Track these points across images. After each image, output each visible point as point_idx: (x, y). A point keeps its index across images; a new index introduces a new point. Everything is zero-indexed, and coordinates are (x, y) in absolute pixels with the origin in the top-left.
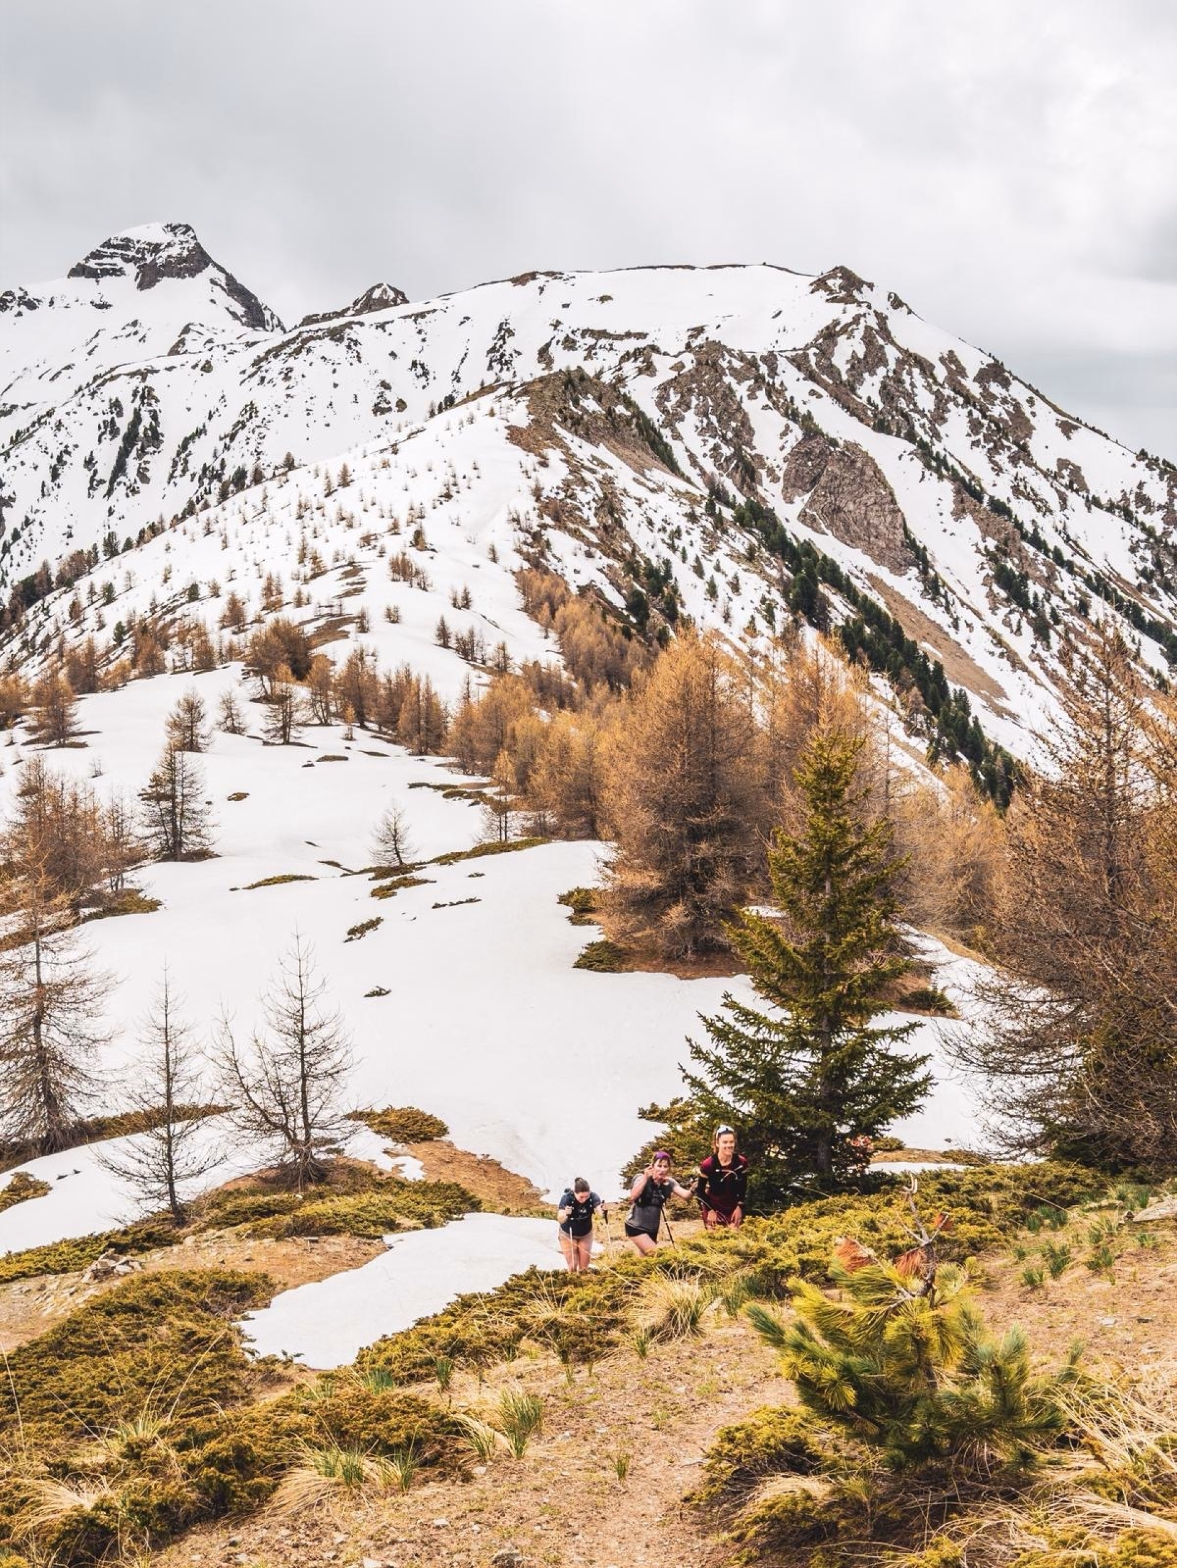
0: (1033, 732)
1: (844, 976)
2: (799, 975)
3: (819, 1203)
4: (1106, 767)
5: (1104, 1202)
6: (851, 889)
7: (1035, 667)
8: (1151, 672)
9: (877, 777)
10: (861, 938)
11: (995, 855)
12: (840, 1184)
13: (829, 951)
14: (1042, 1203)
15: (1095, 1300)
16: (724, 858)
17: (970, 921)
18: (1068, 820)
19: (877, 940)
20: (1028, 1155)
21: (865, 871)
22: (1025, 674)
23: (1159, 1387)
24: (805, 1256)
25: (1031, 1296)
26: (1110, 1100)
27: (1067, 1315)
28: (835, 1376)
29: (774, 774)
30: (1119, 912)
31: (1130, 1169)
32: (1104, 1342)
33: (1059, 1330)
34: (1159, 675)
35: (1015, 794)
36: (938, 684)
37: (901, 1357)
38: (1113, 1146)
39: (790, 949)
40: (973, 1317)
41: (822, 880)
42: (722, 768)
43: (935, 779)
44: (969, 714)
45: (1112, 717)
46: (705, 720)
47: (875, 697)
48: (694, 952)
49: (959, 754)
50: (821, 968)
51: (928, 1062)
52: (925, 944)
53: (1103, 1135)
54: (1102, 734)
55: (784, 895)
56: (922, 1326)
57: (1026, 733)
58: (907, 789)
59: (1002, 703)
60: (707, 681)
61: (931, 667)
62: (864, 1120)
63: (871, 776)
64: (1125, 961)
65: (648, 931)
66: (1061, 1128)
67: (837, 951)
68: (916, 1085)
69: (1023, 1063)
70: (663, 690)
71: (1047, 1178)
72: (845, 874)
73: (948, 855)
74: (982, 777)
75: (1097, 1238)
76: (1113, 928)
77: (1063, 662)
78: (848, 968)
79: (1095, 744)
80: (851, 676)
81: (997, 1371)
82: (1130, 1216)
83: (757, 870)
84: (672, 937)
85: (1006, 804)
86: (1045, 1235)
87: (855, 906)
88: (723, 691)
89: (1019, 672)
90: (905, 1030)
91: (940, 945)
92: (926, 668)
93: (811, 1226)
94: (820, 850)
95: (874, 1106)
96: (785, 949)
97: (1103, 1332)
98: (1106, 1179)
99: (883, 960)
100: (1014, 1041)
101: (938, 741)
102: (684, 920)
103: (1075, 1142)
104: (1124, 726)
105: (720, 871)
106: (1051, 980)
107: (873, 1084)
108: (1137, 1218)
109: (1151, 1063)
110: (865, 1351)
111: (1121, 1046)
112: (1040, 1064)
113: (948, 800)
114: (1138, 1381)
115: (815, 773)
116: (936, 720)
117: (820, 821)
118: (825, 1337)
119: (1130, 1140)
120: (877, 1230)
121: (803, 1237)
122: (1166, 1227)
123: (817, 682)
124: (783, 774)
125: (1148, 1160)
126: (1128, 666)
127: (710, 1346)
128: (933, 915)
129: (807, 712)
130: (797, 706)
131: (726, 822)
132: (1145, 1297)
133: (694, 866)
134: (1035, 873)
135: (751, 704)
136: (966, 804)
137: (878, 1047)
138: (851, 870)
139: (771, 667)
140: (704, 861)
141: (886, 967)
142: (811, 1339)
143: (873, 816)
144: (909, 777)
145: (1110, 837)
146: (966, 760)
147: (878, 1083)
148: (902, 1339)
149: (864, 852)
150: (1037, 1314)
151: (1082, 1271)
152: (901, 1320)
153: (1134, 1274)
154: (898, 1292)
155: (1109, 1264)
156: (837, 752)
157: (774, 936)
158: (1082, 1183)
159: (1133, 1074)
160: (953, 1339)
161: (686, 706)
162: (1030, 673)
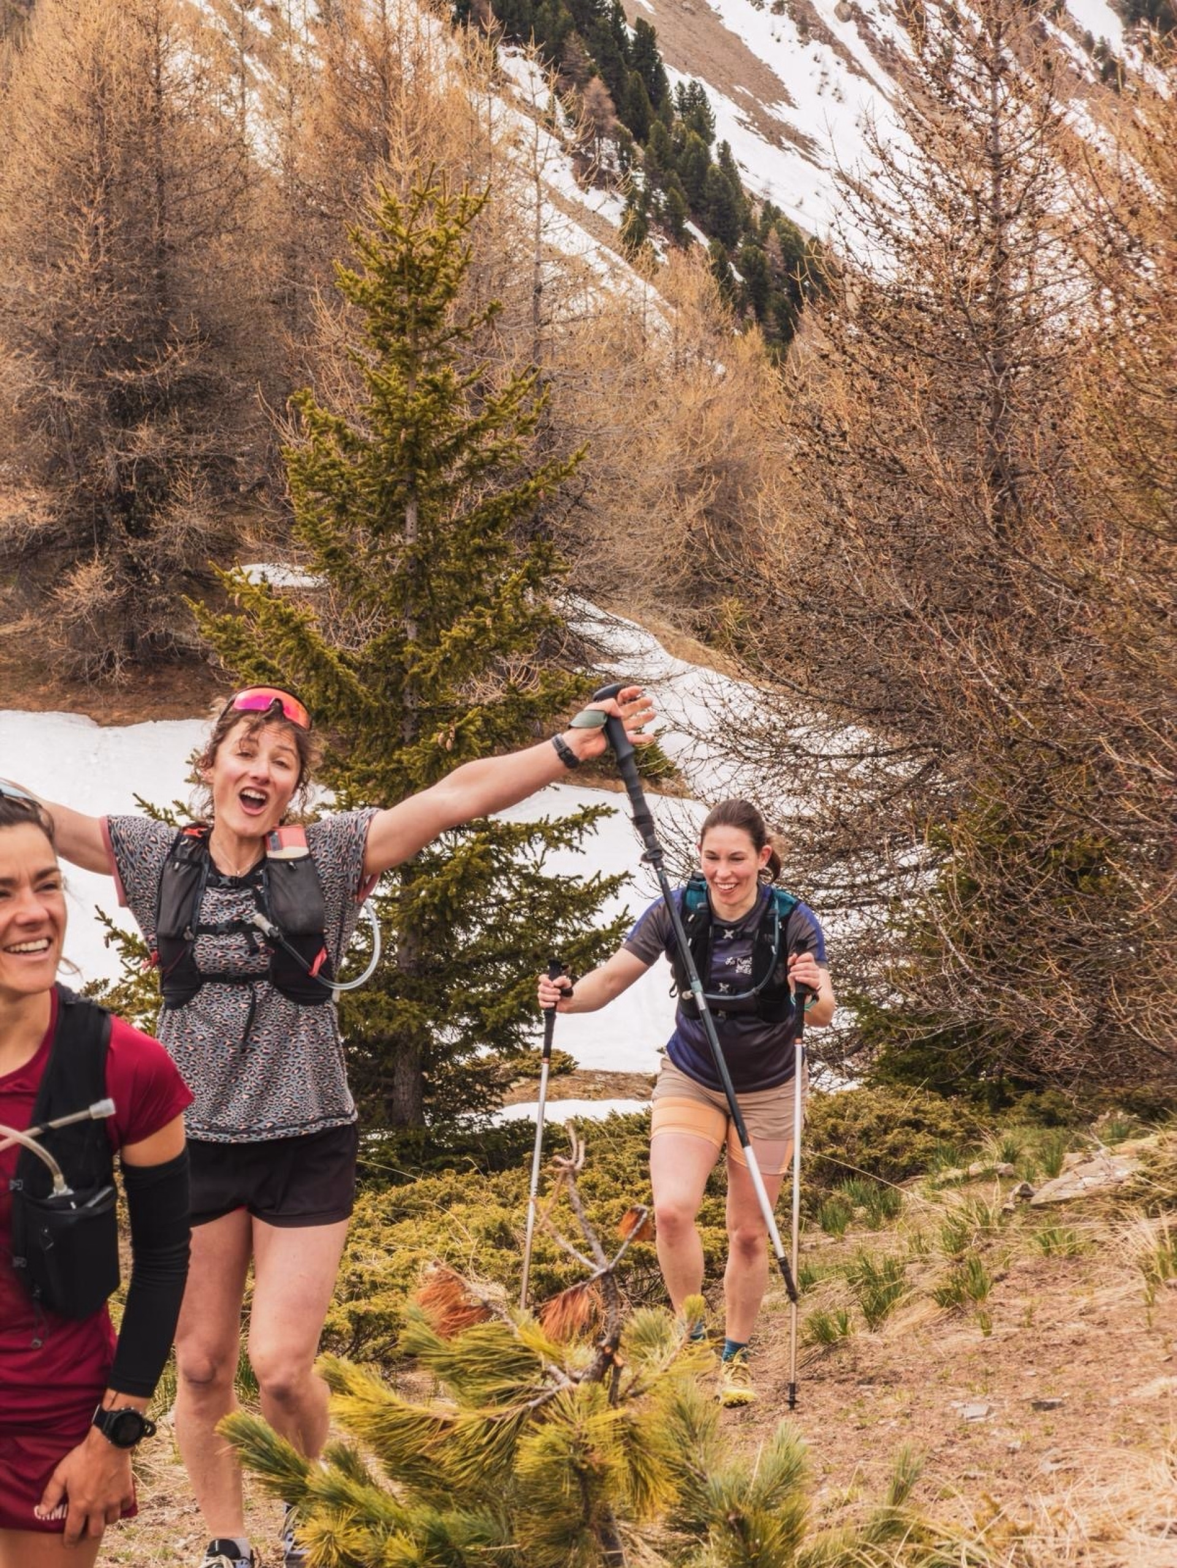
0: (841, 175)
1: (446, 712)
2: (352, 712)
3: (395, 1192)
4: (989, 253)
5: (975, 1168)
6: (458, 523)
7: (847, 33)
8: (1088, 43)
9: (514, 280)
10: (481, 630)
11: (764, 447)
12: (441, 1150)
13: (415, 658)
14: (851, 1173)
15: (951, 1367)
16: (189, 460)
17: (713, 588)
18: (912, 368)
19: (516, 632)
20: (827, 1075)
21: (491, 485)
22: (828, 48)
23: (1068, 1540)
24: (362, 1306)
25: (826, 1366)
26: (991, 956)
27: (894, 1402)
28: (413, 1553)
29: (294, 272)
30: (1012, 563)
31: (1028, 1097)
32: (966, 1453)
33: (879, 1432)
34: (1103, 52)
35: (806, 315)
36: (645, 70)
37: (551, 1508)
38: (995, 1051)
39: (332, 655)
40: (698, 1416)
41: (399, 506)
42: (181, 260)
43: (639, 282)
44: (709, 137)
45: (1003, 143)
46: (141, 150)
47: (510, 100)
48: (128, 666)
49: (689, 226)
50: (398, 695)
51: (623, 890)
52: (621, 639)
53: (976, 1030)
54: (983, 179)
55: (317, 540)
56: (591, 1441)
57: (826, 178)
58: (579, 305)
59: (782, 113)
60: (145, 63)
61: (630, 33)
62: (491, 1015)
63: (503, 277)
64: (1024, 665)
65: (26, 623)
66: (892, 1017)
67: (434, 658)
68: (597, 938)
69: (818, 886)
70: (46, 84)
71: (863, 1123)
72: (447, 493)
73: (667, 446)
74: (738, 277)
75: (958, 1242)
76: (1001, 598)
77: (905, 23)
78: (453, 694)
79: (969, 203)
80: (457, 52)
81: (740, 1527)
82: (1026, 1194)
83: (260, 485)
84: (77, 632)
85: (787, 336)
86: (857, 1238)
87: (469, 561)
88: (180, 86)
89: (815, 46)
90: (575, 824)
91: (649, 641)
92: (621, 37)
93: (376, 1241)
94: (392, 441)
95: (511, 985)
96: (321, 655)
97: (965, 1431)
98: (981, 1119)
99: (529, 674)
100: (799, 840)
101: (646, 198)
102: (103, 595)
103: (919, 1045)
104: (1028, 164)
105: (180, 486)
106: (876, 710)
107: (509, 938)
108: (1039, 1198)
109: (1073, 877)
110: (474, 1498)
111: (1015, 842)
112: (852, 886)
113: (667, 328)
114: (1026, 1532)
115: (381, 270)
116: (640, 152)
117: (393, 378)
118: (393, 1474)
119: (1029, 1038)
120: (512, 1244)
121: (359, 1267)
122: (1096, 1212)
123: (384, 67)
124: (314, 272)
125: (1064, 1078)
126: (1040, 30)
127: (163, 1501)
128: (635, 578)
129: (364, 135)
130: (344, 124)
131: (191, 380)
132: (1050, 1357)
133: (124, 478)
134: (843, 483)
135: (242, 114)
136: (703, 335)
137: (518, 860)
138: (460, 482)
139: (285, 32)
140: (146, 467)
141: (535, 691)
142: (364, 1480)
143: (508, 365)
144: (586, 277)
145: (998, 404)
146: (704, 241)
147: (520, 937)
148: (550, 1472)
149: (488, 442)
150: (835, 1403)
151: (926, 1310)
152: (550, 1432)
153: (1030, 1312)
154: (545, 1375)
155: (980, 1293)
156: (429, 225)
157: (298, 629)
158: (932, 1130)
159: (1036, 902)
160: (656, 1464)
161: (99, 120)
162: (839, 48)
